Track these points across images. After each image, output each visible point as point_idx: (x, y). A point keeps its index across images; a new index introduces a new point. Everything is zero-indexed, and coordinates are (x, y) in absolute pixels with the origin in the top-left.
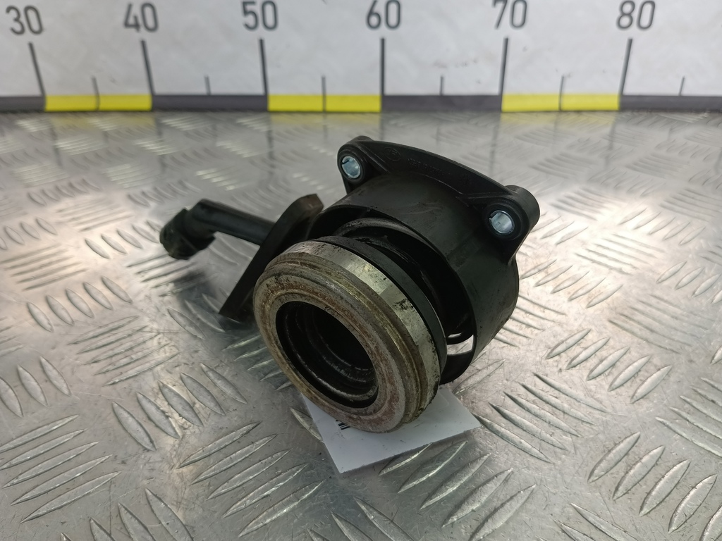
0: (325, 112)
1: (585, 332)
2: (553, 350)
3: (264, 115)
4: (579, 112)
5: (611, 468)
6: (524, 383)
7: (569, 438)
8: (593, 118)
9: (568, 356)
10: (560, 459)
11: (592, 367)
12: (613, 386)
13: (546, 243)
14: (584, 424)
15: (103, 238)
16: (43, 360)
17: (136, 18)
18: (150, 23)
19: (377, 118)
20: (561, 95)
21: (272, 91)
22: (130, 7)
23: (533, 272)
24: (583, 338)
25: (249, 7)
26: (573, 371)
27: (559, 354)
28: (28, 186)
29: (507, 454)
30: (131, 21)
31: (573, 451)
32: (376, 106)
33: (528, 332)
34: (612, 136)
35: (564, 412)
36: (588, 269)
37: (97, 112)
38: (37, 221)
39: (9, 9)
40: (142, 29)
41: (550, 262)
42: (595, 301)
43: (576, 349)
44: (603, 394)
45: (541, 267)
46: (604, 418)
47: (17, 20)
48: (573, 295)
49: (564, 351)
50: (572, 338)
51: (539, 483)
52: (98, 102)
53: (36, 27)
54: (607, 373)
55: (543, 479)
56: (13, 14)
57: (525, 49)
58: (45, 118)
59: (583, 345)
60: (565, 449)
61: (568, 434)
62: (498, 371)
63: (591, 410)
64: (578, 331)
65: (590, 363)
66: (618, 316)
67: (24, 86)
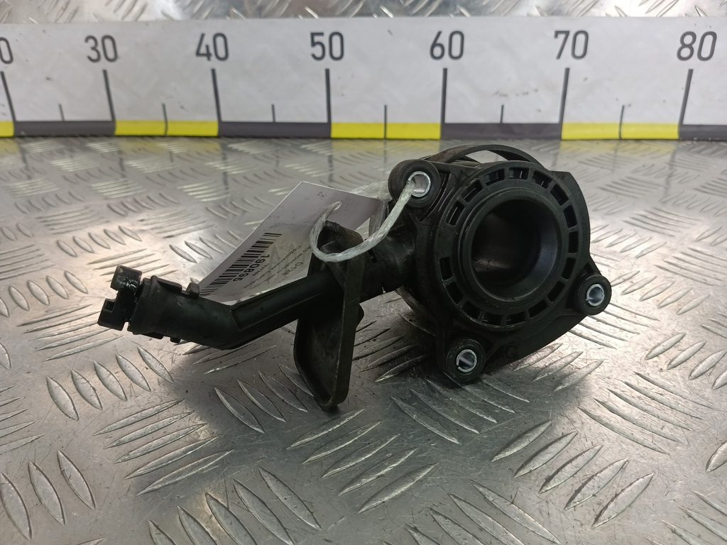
0: (385, 139)
1: (680, 335)
2: (650, 352)
3: (328, 142)
4: (638, 140)
6: (627, 381)
7: (680, 431)
8: (654, 147)
9: (667, 357)
10: (675, 450)
11: (692, 368)
12: (716, 384)
13: (627, 256)
14: (693, 418)
15: (187, 244)
16: (142, 350)
17: (207, 47)
18: (222, 53)
20: (621, 124)
21: (334, 120)
22: (203, 36)
23: (618, 281)
24: (679, 342)
25: (317, 39)
26: (675, 371)
27: (657, 355)
28: (106, 198)
29: (620, 445)
30: (203, 50)
31: (686, 442)
32: (436, 133)
34: (672, 163)
35: (673, 408)
36: (673, 280)
37: (165, 137)
38: (120, 228)
39: (87, 39)
40: (213, 58)
41: (634, 273)
42: (685, 308)
43: (673, 352)
44: (708, 393)
45: (625, 277)
46: (713, 414)
47: (94, 49)
48: (662, 302)
49: (662, 352)
50: (668, 341)
51: (657, 471)
52: (166, 128)
53: (111, 55)
54: (708, 373)
55: (661, 468)
56: (91, 42)
57: (586, 79)
58: (114, 141)
59: (680, 348)
60: (678, 441)
61: (679, 428)
62: (597, 370)
63: (699, 406)
64: (673, 335)
65: (690, 364)
66: (710, 322)
67: (95, 111)
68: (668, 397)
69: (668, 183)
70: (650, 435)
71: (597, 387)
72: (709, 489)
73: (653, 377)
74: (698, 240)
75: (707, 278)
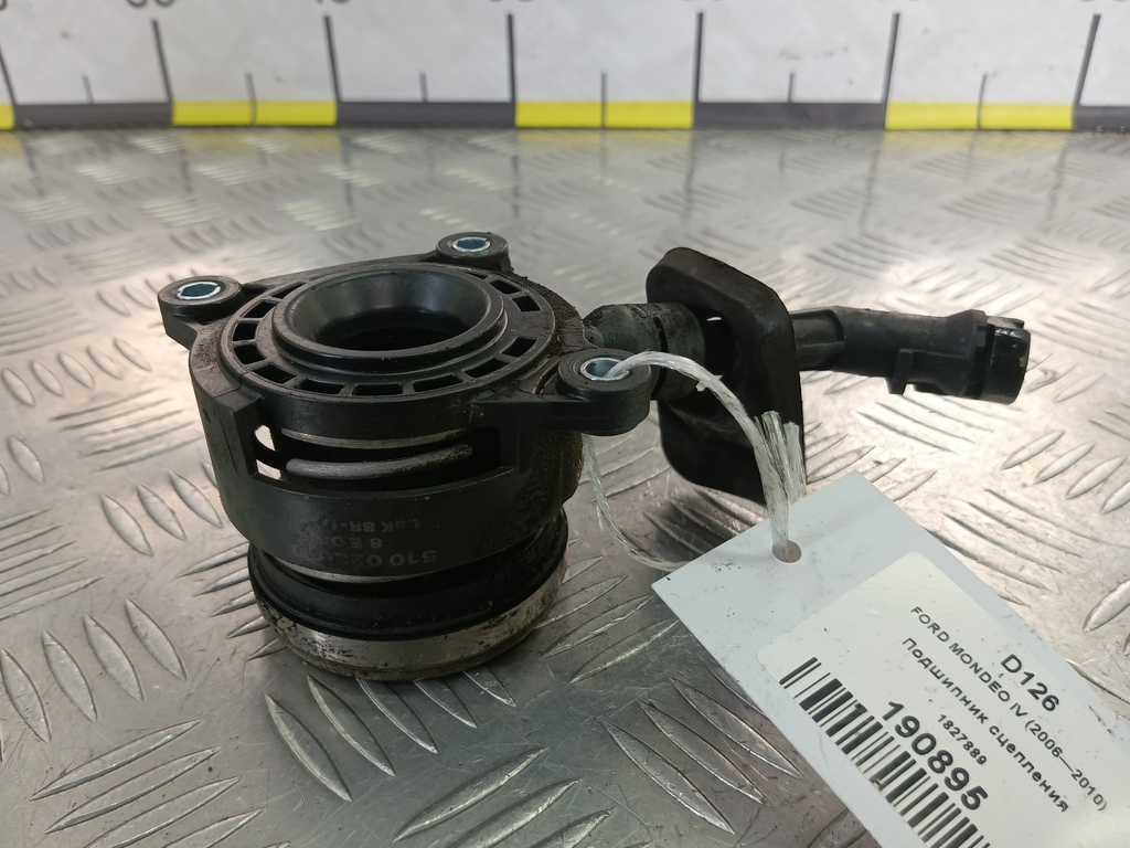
0: (604, 128)
1: (1057, 434)
2: (1010, 458)
3: (509, 134)
4: (1008, 131)
5: (1117, 614)
6: (972, 501)
7: (1048, 573)
8: (1033, 141)
9: (1036, 466)
10: (1038, 600)
11: (1072, 483)
12: (1106, 507)
14: (1069, 555)
19: (687, 137)
20: (980, 105)
21: (522, 96)
24: (1053, 443)
26: (1046, 486)
27: (1019, 463)
28: (168, 225)
31: (1056, 589)
32: (685, 118)
33: (968, 433)
34: (1060, 168)
35: (1038, 540)
36: (1050, 350)
37: (252, 127)
42: (1067, 393)
43: (1045, 459)
44: (1094, 519)
46: (1098, 549)
49: (1027, 459)
50: (1038, 442)
52: (254, 113)
54: (1096, 489)
57: (926, 31)
58: (173, 134)
59: (1055, 452)
60: (1044, 588)
61: (1046, 569)
62: (927, 484)
63: (1078, 538)
64: (1046, 434)
65: (1070, 477)
66: (1104, 415)
67: (140, 87)
68: (1034, 525)
69: (1053, 199)
70: (1002, 578)
71: (926, 509)
72: (1086, 655)
73: (1011, 495)
74: (1095, 289)
75: (1105, 350)
